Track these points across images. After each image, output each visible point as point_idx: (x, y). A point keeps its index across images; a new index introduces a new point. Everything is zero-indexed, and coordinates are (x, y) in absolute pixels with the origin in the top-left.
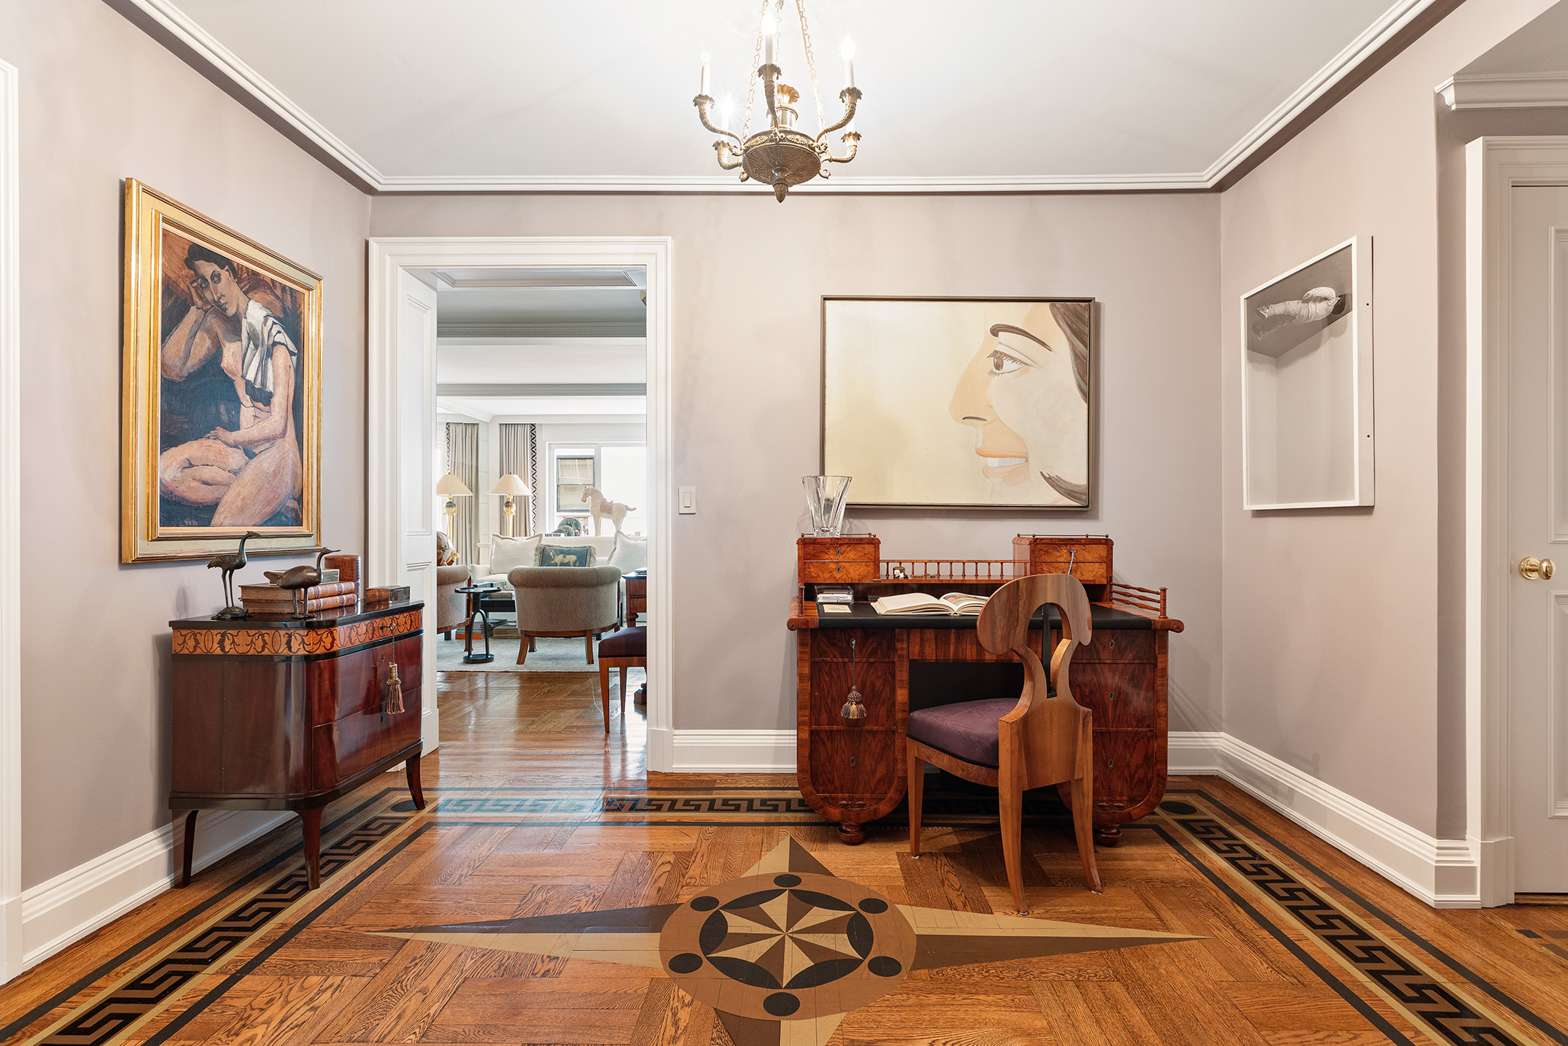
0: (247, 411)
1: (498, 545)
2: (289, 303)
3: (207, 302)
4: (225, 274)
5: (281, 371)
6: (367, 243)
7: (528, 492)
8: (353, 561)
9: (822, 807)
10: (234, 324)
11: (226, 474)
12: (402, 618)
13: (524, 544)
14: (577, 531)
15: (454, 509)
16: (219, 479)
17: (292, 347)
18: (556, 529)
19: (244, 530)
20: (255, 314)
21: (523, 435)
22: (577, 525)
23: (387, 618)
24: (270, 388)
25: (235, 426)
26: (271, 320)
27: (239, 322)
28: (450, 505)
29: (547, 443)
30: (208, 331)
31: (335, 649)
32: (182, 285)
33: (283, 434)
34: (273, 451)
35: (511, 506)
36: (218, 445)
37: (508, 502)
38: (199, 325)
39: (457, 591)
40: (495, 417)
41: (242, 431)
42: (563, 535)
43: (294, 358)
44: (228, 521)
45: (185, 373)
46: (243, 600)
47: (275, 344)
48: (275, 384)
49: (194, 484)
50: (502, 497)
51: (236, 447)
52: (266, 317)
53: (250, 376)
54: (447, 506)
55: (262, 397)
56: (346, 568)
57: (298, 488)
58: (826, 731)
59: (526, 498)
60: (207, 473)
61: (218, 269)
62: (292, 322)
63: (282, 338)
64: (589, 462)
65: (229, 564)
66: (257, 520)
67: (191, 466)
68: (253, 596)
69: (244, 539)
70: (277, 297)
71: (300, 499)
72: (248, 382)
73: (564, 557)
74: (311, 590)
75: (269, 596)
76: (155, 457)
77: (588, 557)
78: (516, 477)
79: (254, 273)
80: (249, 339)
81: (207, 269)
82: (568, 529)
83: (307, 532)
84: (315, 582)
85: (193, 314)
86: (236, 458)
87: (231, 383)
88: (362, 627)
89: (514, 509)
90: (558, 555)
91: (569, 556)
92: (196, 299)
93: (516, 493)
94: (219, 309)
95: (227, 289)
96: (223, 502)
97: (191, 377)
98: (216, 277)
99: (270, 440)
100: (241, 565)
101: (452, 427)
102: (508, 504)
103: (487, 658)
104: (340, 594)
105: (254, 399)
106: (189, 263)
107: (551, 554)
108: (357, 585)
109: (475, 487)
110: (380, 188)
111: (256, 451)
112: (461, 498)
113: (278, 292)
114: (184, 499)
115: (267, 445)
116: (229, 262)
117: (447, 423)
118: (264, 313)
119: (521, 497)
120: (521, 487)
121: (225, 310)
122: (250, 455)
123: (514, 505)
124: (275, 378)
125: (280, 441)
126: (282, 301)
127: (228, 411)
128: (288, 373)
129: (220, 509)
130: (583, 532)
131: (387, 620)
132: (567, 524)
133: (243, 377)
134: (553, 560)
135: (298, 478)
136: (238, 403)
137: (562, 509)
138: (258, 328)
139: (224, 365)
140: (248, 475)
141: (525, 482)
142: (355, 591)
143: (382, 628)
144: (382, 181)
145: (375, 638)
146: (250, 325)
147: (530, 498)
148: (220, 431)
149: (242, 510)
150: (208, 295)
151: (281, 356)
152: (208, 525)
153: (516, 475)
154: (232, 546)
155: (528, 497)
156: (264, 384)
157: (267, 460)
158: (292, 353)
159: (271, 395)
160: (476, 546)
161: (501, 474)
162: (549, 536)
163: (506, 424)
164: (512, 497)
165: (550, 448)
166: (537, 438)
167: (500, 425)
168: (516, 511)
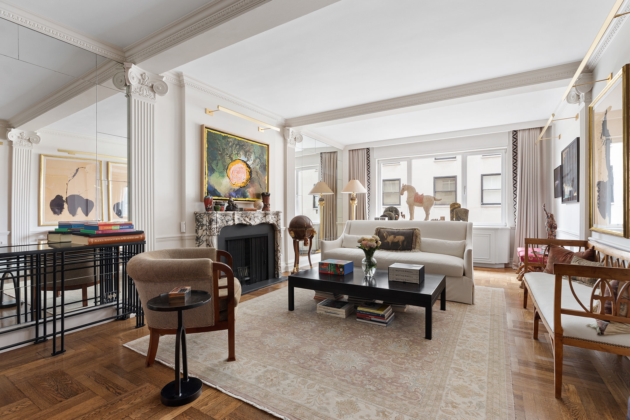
7: (365, 190)
14: (397, 216)
15: (323, 202)
18: (382, 214)
21: (363, 155)
22: (396, 211)
28: (321, 200)
29: (377, 160)
37: (353, 197)
40: (346, 146)
42: (387, 218)
50: (350, 195)
64: (397, 182)
73: (395, 237)
77: (414, 238)
78: (358, 182)
82: (390, 214)
89: (356, 202)
90: (390, 236)
91: (399, 237)
93: (357, 192)
101: (323, 155)
102: (352, 199)
107: (385, 234)
109: (335, 189)
112: (328, 196)
117: (321, 153)
119: (360, 194)
120: (361, 188)
123: (356, 199)
130: (400, 216)
132: (390, 211)
134: (386, 239)
137: (384, 204)
141: (363, 185)
147: (366, 194)
153: (358, 180)
155: (365, 194)
160: (336, 224)
161: (350, 180)
162: (380, 220)
163: (353, 150)
164: (355, 194)
165: (378, 163)
166: (370, 157)
167: (349, 150)
168: (358, 203)
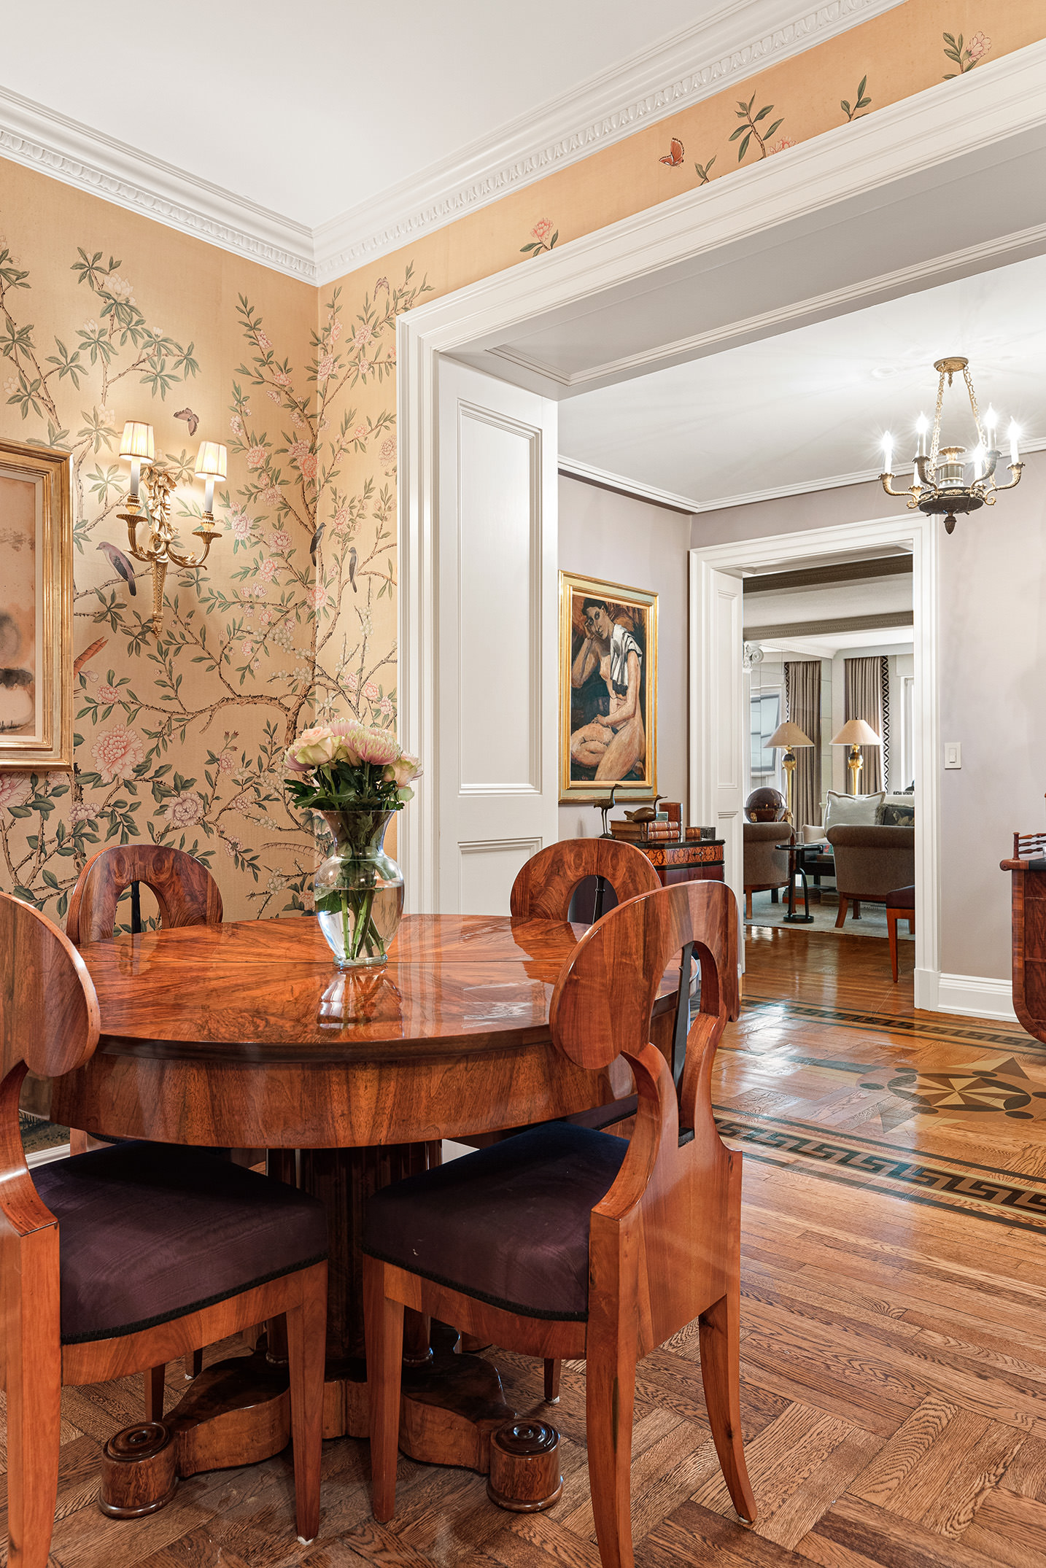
0: (613, 702)
1: (834, 804)
2: (637, 620)
3: (592, 634)
4: (602, 612)
5: (632, 670)
6: (689, 553)
7: (878, 740)
8: (677, 807)
9: (1036, 1030)
10: (605, 643)
11: (602, 746)
12: (709, 850)
13: (863, 803)
15: (793, 762)
16: (599, 749)
17: (639, 651)
19: (613, 783)
20: (618, 633)
21: (873, 671)
23: (698, 848)
24: (626, 683)
25: (606, 713)
26: (627, 634)
27: (609, 641)
28: (789, 758)
29: (903, 678)
30: (593, 652)
31: (664, 864)
32: (581, 627)
33: (634, 715)
34: (628, 727)
35: (858, 758)
36: (598, 727)
37: (854, 754)
38: (589, 649)
39: (777, 848)
40: (840, 651)
41: (611, 715)
43: (640, 658)
44: (603, 778)
45: (582, 683)
46: (612, 830)
47: (629, 651)
48: (629, 680)
49: (586, 753)
50: (847, 748)
51: (607, 727)
52: (624, 634)
53: (615, 678)
54: (785, 760)
55: (621, 690)
56: (673, 811)
57: (642, 753)
58: (1040, 963)
59: (876, 748)
60: (592, 745)
61: (597, 609)
62: (639, 633)
63: (634, 646)
65: (606, 805)
66: (618, 777)
67: (585, 741)
68: (618, 827)
69: (613, 789)
70: (630, 617)
71: (644, 762)
72: (614, 681)
73: (910, 819)
74: (651, 824)
75: (627, 828)
76: (568, 737)
78: (863, 724)
79: (618, 605)
80: (615, 652)
81: (592, 611)
83: (648, 785)
84: (653, 818)
85: (586, 643)
86: (607, 734)
87: (604, 683)
88: (681, 852)
89: (861, 760)
90: (902, 816)
92: (587, 633)
93: (863, 743)
94: (598, 636)
95: (604, 620)
96: (601, 764)
97: (586, 684)
98: (597, 615)
99: (626, 720)
100: (611, 806)
101: (790, 665)
102: (854, 756)
103: (807, 919)
104: (668, 830)
105: (617, 692)
106: (584, 612)
107: (894, 815)
108: (680, 825)
109: (816, 737)
110: (696, 511)
111: (618, 728)
112: (801, 750)
113: (631, 614)
114: (581, 763)
115: (624, 724)
116: (603, 603)
117: (786, 663)
118: (623, 631)
119: (870, 747)
120: (869, 735)
121: (601, 636)
122: (615, 731)
123: (861, 757)
124: (629, 676)
125: (632, 719)
126: (633, 619)
127: (603, 703)
128: (636, 670)
129: (599, 769)
131: (698, 849)
133: (611, 678)
134: (897, 822)
135: (642, 745)
136: (608, 695)
138: (619, 643)
139: (601, 673)
140: (613, 746)
141: (875, 729)
142: (679, 829)
143: (694, 855)
144: (698, 506)
145: (690, 862)
146: (615, 641)
147: (882, 747)
148: (599, 717)
149: (611, 769)
150: (593, 629)
151: (633, 660)
152: (593, 779)
153: (863, 721)
154: (605, 795)
155: (879, 746)
156: (622, 681)
157: (624, 735)
158: (639, 655)
159: (627, 688)
160: (818, 805)
161: (847, 719)
162: (902, 795)
163: (852, 659)
164: (859, 747)
165: (906, 685)
166: (889, 673)
167: (846, 660)
168: (864, 764)
